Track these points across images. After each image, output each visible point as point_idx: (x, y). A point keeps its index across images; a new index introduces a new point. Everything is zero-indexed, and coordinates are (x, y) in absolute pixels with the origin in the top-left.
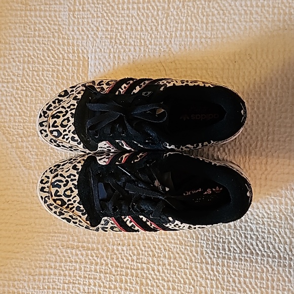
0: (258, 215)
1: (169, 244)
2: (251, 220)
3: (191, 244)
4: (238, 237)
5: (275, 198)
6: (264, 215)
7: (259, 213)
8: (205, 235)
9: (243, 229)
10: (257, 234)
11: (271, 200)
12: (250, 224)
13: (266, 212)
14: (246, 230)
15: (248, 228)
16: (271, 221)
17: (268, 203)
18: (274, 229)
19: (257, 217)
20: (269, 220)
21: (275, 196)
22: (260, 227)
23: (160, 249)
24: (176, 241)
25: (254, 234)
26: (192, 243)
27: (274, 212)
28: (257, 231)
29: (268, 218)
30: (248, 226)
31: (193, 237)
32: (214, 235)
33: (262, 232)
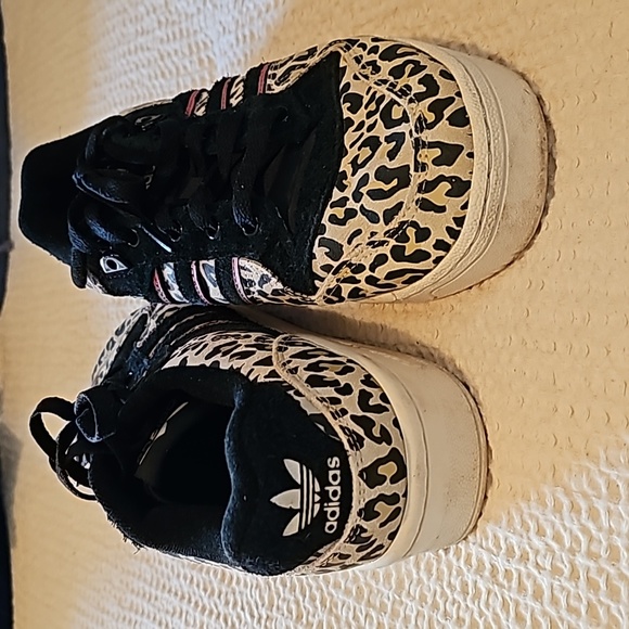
0: (557, 538)
1: (333, 592)
2: (537, 552)
3: (382, 603)
4: (498, 610)
5: (613, 474)
6: (576, 539)
7: (562, 530)
8: (420, 581)
9: (514, 584)
10: (553, 613)
11: (601, 482)
12: (535, 572)
13: (585, 530)
14: (521, 588)
15: (529, 584)
16: (600, 571)
17: (590, 492)
18: (612, 605)
19: (555, 546)
20: (592, 564)
21: (611, 465)
22: (563, 588)
23: (313, 599)
24: (349, 585)
25: (545, 613)
26: (386, 601)
27: (611, 531)
28: (554, 601)
29: (590, 555)
30: (529, 576)
31: (390, 583)
32: (439, 590)
33: (570, 609)
